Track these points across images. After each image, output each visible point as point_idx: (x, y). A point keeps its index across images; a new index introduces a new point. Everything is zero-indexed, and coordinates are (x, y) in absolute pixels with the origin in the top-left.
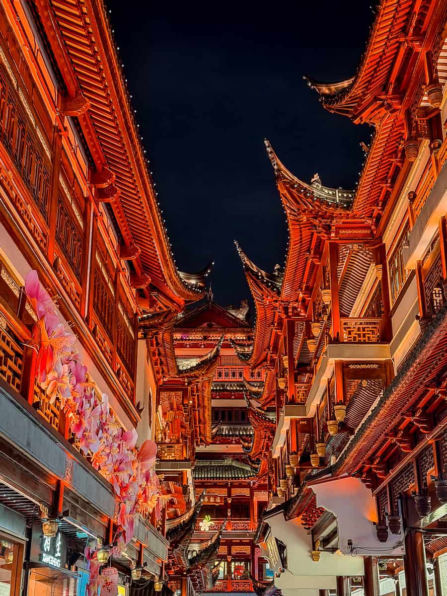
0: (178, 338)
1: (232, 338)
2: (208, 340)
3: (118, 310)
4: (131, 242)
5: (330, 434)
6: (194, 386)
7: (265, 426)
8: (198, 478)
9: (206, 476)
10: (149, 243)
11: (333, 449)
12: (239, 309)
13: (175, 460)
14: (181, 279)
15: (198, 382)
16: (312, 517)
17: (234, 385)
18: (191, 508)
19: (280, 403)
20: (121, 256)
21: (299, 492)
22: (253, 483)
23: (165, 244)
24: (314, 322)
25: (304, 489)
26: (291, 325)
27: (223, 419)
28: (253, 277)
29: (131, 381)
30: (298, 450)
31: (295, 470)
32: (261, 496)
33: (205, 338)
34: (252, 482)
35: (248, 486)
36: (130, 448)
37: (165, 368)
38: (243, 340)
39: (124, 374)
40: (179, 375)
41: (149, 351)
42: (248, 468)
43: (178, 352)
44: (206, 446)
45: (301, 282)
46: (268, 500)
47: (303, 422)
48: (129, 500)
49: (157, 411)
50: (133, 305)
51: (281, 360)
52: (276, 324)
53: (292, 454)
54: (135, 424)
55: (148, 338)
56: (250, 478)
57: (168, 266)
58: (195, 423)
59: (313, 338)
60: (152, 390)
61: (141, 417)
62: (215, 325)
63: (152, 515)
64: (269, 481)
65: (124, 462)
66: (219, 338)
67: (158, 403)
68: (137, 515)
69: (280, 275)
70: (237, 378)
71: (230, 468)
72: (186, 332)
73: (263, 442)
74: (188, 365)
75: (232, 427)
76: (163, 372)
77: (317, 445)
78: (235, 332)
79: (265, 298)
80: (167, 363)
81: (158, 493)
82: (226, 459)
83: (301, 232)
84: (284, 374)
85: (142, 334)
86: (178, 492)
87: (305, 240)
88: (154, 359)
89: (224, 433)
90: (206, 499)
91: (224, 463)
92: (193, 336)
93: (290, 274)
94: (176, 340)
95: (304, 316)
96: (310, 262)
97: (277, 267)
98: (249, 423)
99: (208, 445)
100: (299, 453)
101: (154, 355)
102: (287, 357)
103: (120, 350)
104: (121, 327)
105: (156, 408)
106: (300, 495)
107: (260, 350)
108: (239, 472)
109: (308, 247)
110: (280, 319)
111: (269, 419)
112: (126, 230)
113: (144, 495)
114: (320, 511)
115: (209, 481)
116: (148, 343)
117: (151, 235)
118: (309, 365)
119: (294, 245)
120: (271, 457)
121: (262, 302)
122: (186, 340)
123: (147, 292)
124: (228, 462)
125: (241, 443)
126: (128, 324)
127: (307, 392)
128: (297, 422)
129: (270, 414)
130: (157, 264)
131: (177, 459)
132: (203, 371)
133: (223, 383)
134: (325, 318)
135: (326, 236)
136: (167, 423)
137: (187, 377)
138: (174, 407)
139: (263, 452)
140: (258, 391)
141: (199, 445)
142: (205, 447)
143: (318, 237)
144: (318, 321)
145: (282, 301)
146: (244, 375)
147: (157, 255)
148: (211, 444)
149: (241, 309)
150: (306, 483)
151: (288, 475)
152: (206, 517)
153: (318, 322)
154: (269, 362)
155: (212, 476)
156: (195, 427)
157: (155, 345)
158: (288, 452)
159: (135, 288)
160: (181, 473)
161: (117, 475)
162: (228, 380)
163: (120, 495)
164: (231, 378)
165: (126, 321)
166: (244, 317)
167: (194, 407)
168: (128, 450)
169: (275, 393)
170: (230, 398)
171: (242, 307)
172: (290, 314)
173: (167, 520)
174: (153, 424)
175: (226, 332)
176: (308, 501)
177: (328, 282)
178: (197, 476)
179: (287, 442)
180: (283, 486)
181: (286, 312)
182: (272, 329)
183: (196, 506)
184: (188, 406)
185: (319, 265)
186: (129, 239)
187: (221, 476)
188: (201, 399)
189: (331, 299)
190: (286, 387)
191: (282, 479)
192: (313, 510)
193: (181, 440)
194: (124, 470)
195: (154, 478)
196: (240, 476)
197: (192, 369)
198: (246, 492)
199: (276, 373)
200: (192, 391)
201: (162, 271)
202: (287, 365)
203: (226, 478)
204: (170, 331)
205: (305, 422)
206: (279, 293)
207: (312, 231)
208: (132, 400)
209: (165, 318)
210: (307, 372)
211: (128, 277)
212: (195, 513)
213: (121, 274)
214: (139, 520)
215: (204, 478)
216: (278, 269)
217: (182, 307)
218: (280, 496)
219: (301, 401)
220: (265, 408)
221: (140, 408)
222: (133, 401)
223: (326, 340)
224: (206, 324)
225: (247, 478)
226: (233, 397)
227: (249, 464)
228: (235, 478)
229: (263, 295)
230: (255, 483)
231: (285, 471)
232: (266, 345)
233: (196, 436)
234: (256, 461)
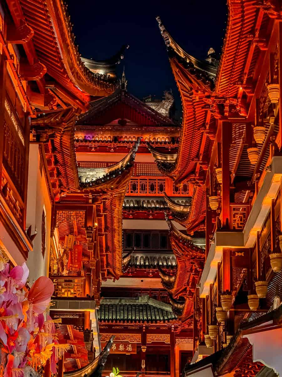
0: (81, 138)
1: (151, 140)
2: (119, 142)
3: (5, 109)
4: (21, 21)
5: (273, 271)
6: (101, 203)
7: (192, 256)
8: (105, 320)
9: (114, 317)
10: (45, 22)
11: (277, 289)
12: (161, 101)
13: (75, 298)
14: (86, 69)
15: (106, 199)
16: (247, 373)
17: (153, 202)
18: (95, 359)
19: (211, 227)
20: (8, 39)
21: (233, 340)
22: (175, 328)
23: (65, 24)
24: (257, 125)
25: (238, 339)
26: (228, 128)
27: (138, 245)
28: (179, 64)
29: (20, 199)
30: (232, 289)
31: (228, 313)
32: (185, 344)
33: (116, 139)
34: (173, 326)
35: (168, 331)
36: (20, 287)
37: (63, 180)
38: (165, 143)
39: (11, 191)
40: (82, 190)
41: (42, 158)
42: (169, 309)
43: (80, 157)
44: (114, 279)
45: (242, 73)
46: (193, 350)
47: (240, 254)
48: (18, 351)
49: (52, 235)
50: (23, 102)
51: (213, 173)
52: (207, 127)
53: (224, 293)
54: (25, 254)
55: (42, 142)
56: (170, 321)
57: (68, 52)
58: (101, 251)
59: (256, 145)
60: (47, 208)
61: (32, 246)
62: (128, 122)
63: (46, 368)
64: (196, 325)
65: (12, 304)
66: (134, 140)
67: (53, 225)
68: (28, 369)
69: (214, 63)
70: (157, 193)
71: (146, 308)
72: (91, 131)
73: (188, 276)
74: (93, 176)
75: (149, 255)
76: (61, 185)
77: (256, 284)
78: (154, 132)
79: (195, 93)
80: (66, 174)
81: (53, 341)
82: (141, 296)
83: (243, 7)
84: (217, 190)
85: (34, 136)
86: (78, 339)
87: (248, 18)
88: (49, 168)
89: (138, 263)
90: (114, 347)
91: (137, 301)
92: (100, 136)
93: (228, 63)
94: (78, 141)
95: (245, 117)
96: (254, 46)
97: (211, 51)
98: (170, 251)
99: (118, 279)
100: (234, 292)
101: (49, 163)
102: (221, 170)
103: (7, 161)
104: (8, 132)
105: (51, 231)
106: (233, 347)
107: (187, 160)
108: (157, 313)
109: (251, 28)
110: (213, 120)
111: (197, 247)
112: (14, 5)
113: (37, 344)
114: (258, 366)
115: (118, 323)
116: (41, 148)
117: (47, 11)
118: (250, 178)
119: (234, 24)
120: (198, 296)
121: (191, 98)
122: (90, 141)
123: (42, 86)
124: (143, 300)
125: (160, 277)
126: (16, 126)
127: (245, 217)
128: (232, 253)
129: (199, 240)
130: (54, 49)
131: (78, 296)
132: (112, 184)
133: (138, 199)
134: (272, 121)
135: (275, 13)
136: (65, 251)
137: (92, 192)
138: (75, 230)
139: (188, 289)
140: (183, 211)
141: (107, 278)
142: (114, 281)
143: (265, 14)
144: (262, 124)
145: (216, 97)
146: (166, 188)
147: (55, 38)
148: (122, 277)
149: (163, 102)
150: (240, 331)
151: (219, 320)
152: (114, 369)
153: (262, 126)
154: (197, 175)
155: (122, 317)
156: (101, 256)
157: (50, 150)
158: (220, 292)
159: (25, 79)
160: (83, 315)
161: (3, 320)
162: (145, 195)
163: (7, 345)
164: (148, 193)
165: (15, 123)
166: (167, 112)
167: (100, 230)
168: (17, 289)
169: (205, 214)
170: (147, 218)
171: (164, 99)
172: (226, 114)
173: (65, 373)
174: (47, 251)
175: (143, 133)
176: (243, 354)
177: (277, 74)
178: (103, 317)
179: (219, 278)
180: (213, 334)
181: (222, 112)
182: (203, 133)
183: (101, 357)
184: (92, 230)
185: (265, 51)
186: (18, 16)
187: (133, 318)
188: (109, 221)
189: (279, 96)
190: (219, 208)
191: (211, 324)
192: (249, 365)
193: (83, 273)
194: (12, 314)
195: (49, 323)
196: (158, 318)
197: (98, 182)
198: (166, 338)
199: (207, 189)
200: (98, 210)
201: (60, 59)
202: (221, 179)
203: (139, 321)
204: (70, 133)
205: (242, 254)
206: (212, 86)
207: (258, 7)
208: (22, 224)
209: (64, 116)
210: (247, 188)
211: (17, 65)
212: (99, 366)
213: (8, 63)
214: (31, 375)
215: (112, 320)
216: (212, 55)
217: (86, 105)
218: (208, 346)
219: (238, 227)
220: (192, 233)
221: (32, 234)
222: (23, 226)
223: (271, 149)
224: (117, 121)
225: (166, 322)
226: (151, 217)
227: (170, 304)
228: (152, 321)
229: (191, 89)
230: (177, 327)
231: (215, 314)
232: (194, 154)
233: (103, 266)
234: (179, 300)
